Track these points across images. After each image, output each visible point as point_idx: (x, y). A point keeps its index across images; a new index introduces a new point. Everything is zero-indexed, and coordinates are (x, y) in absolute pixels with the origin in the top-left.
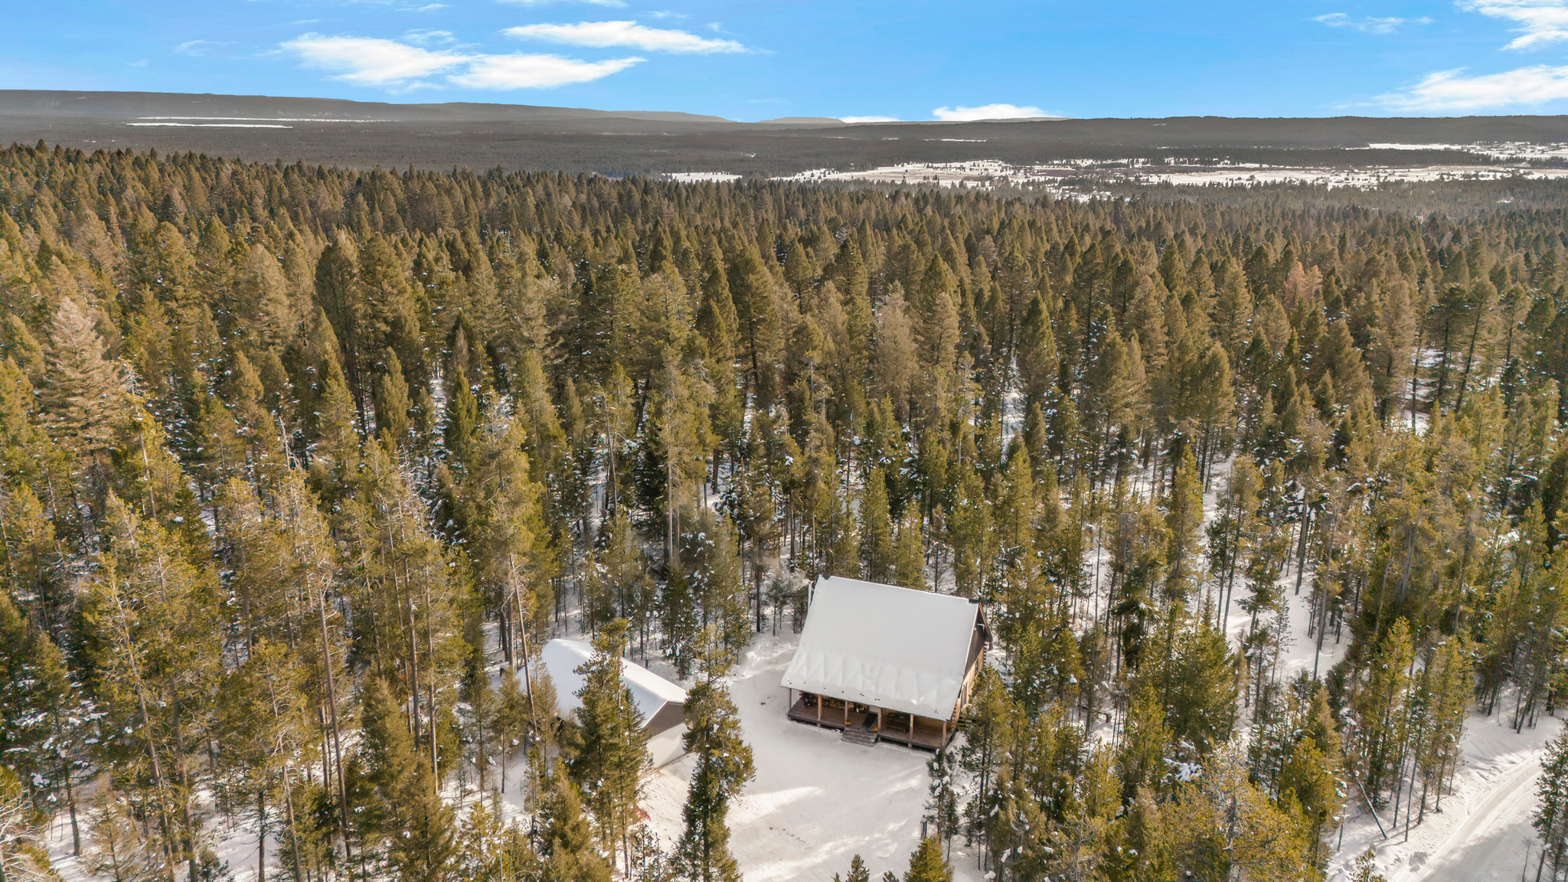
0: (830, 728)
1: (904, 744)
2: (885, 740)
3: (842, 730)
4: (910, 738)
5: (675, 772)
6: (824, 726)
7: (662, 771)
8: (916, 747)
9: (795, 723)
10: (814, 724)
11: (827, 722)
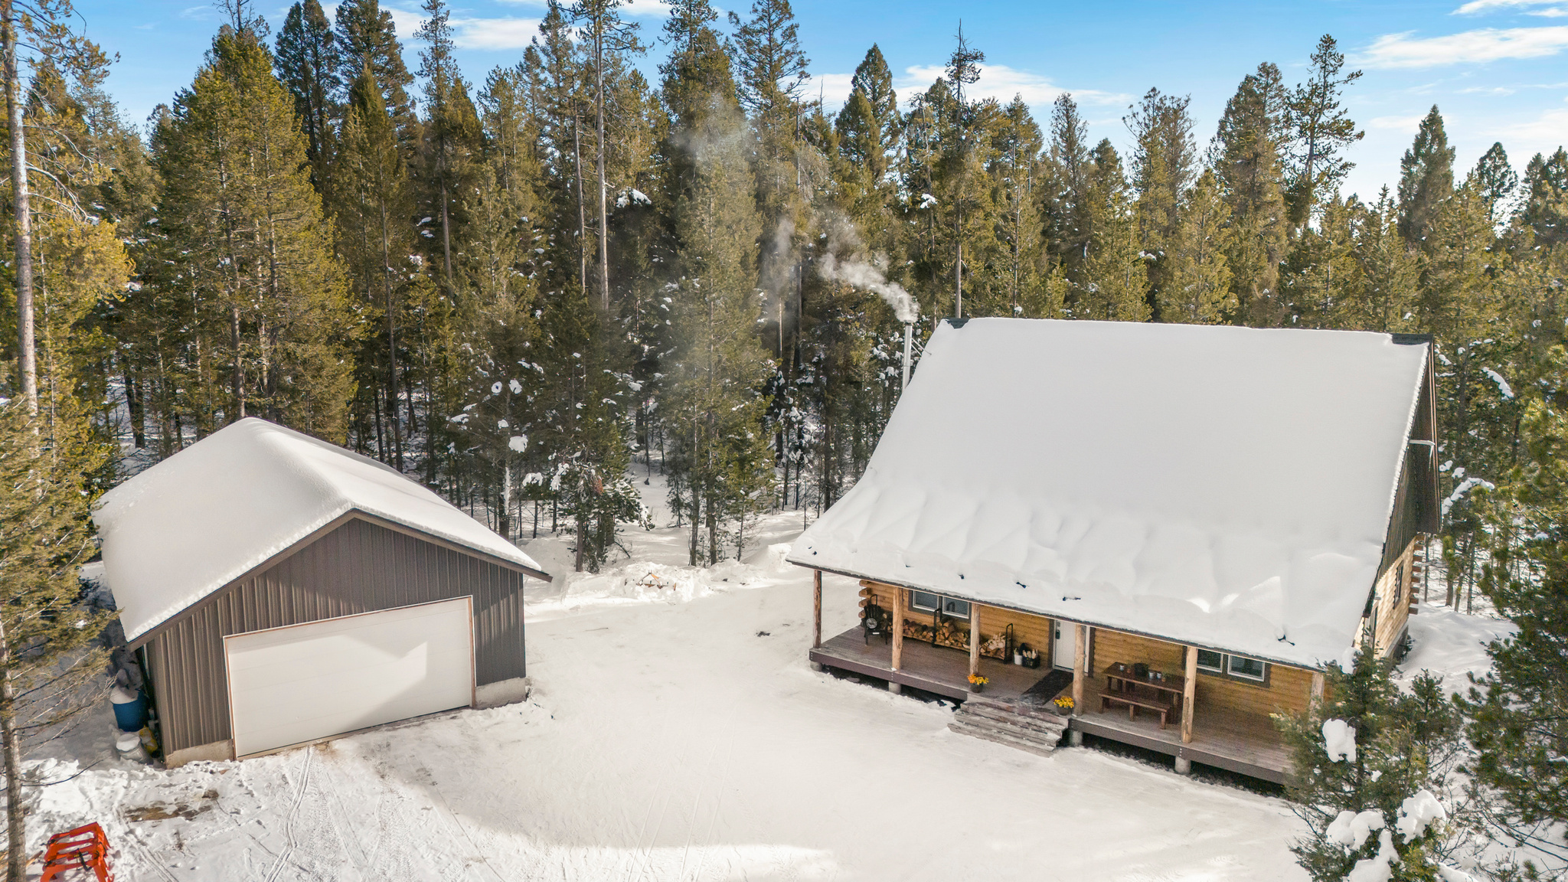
0: (924, 695)
1: (1163, 760)
2: (1091, 740)
3: (958, 702)
4: (1182, 739)
5: (368, 754)
6: (907, 690)
7: (338, 745)
8: (1202, 770)
9: (828, 677)
10: (881, 683)
11: (917, 679)
